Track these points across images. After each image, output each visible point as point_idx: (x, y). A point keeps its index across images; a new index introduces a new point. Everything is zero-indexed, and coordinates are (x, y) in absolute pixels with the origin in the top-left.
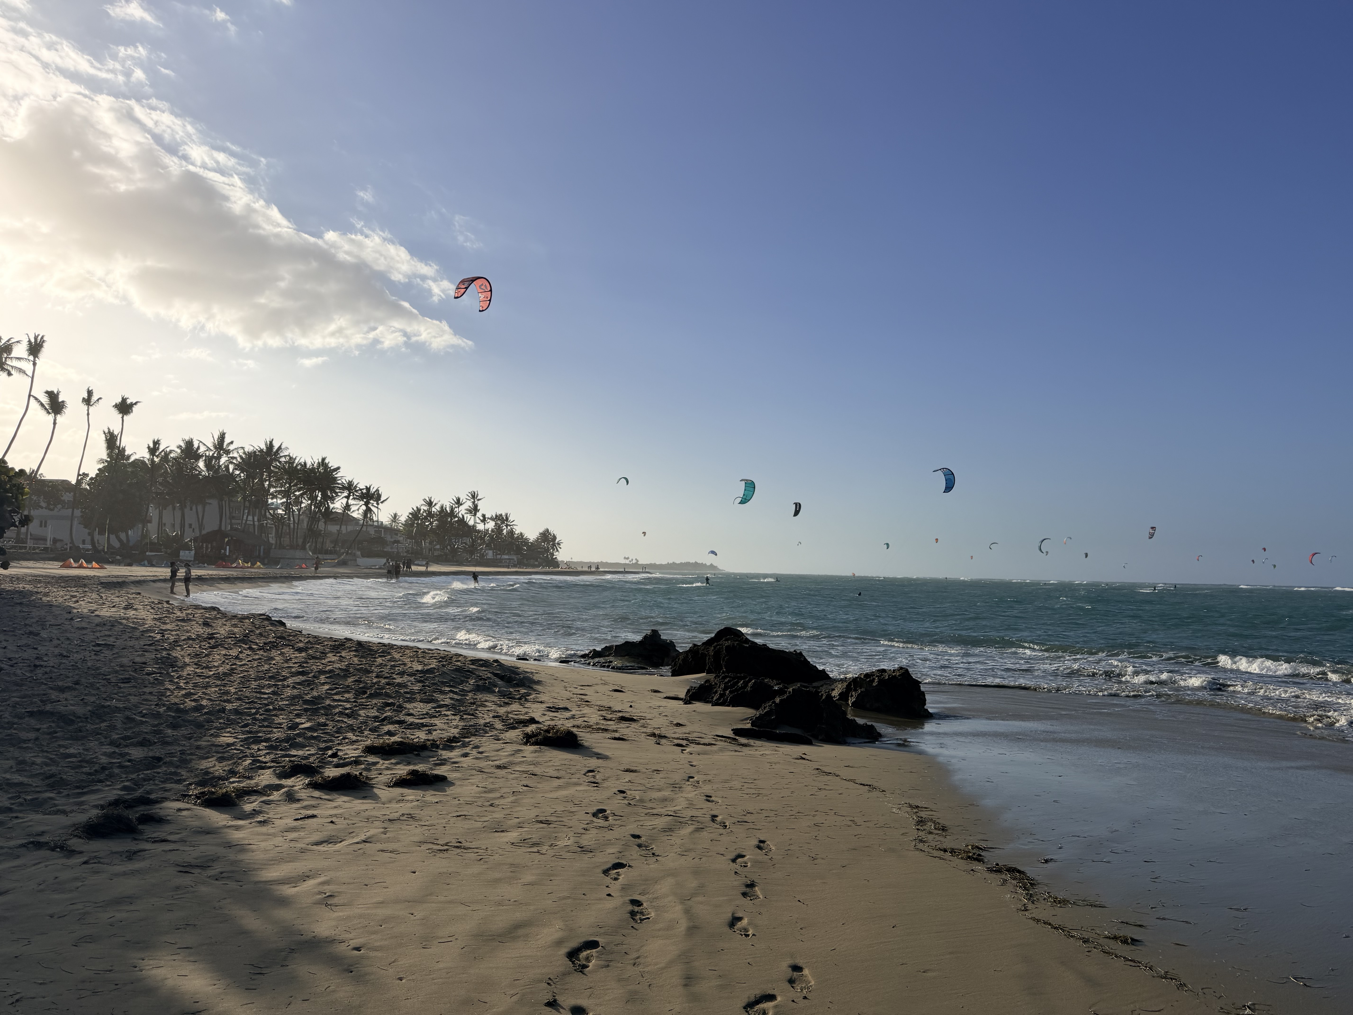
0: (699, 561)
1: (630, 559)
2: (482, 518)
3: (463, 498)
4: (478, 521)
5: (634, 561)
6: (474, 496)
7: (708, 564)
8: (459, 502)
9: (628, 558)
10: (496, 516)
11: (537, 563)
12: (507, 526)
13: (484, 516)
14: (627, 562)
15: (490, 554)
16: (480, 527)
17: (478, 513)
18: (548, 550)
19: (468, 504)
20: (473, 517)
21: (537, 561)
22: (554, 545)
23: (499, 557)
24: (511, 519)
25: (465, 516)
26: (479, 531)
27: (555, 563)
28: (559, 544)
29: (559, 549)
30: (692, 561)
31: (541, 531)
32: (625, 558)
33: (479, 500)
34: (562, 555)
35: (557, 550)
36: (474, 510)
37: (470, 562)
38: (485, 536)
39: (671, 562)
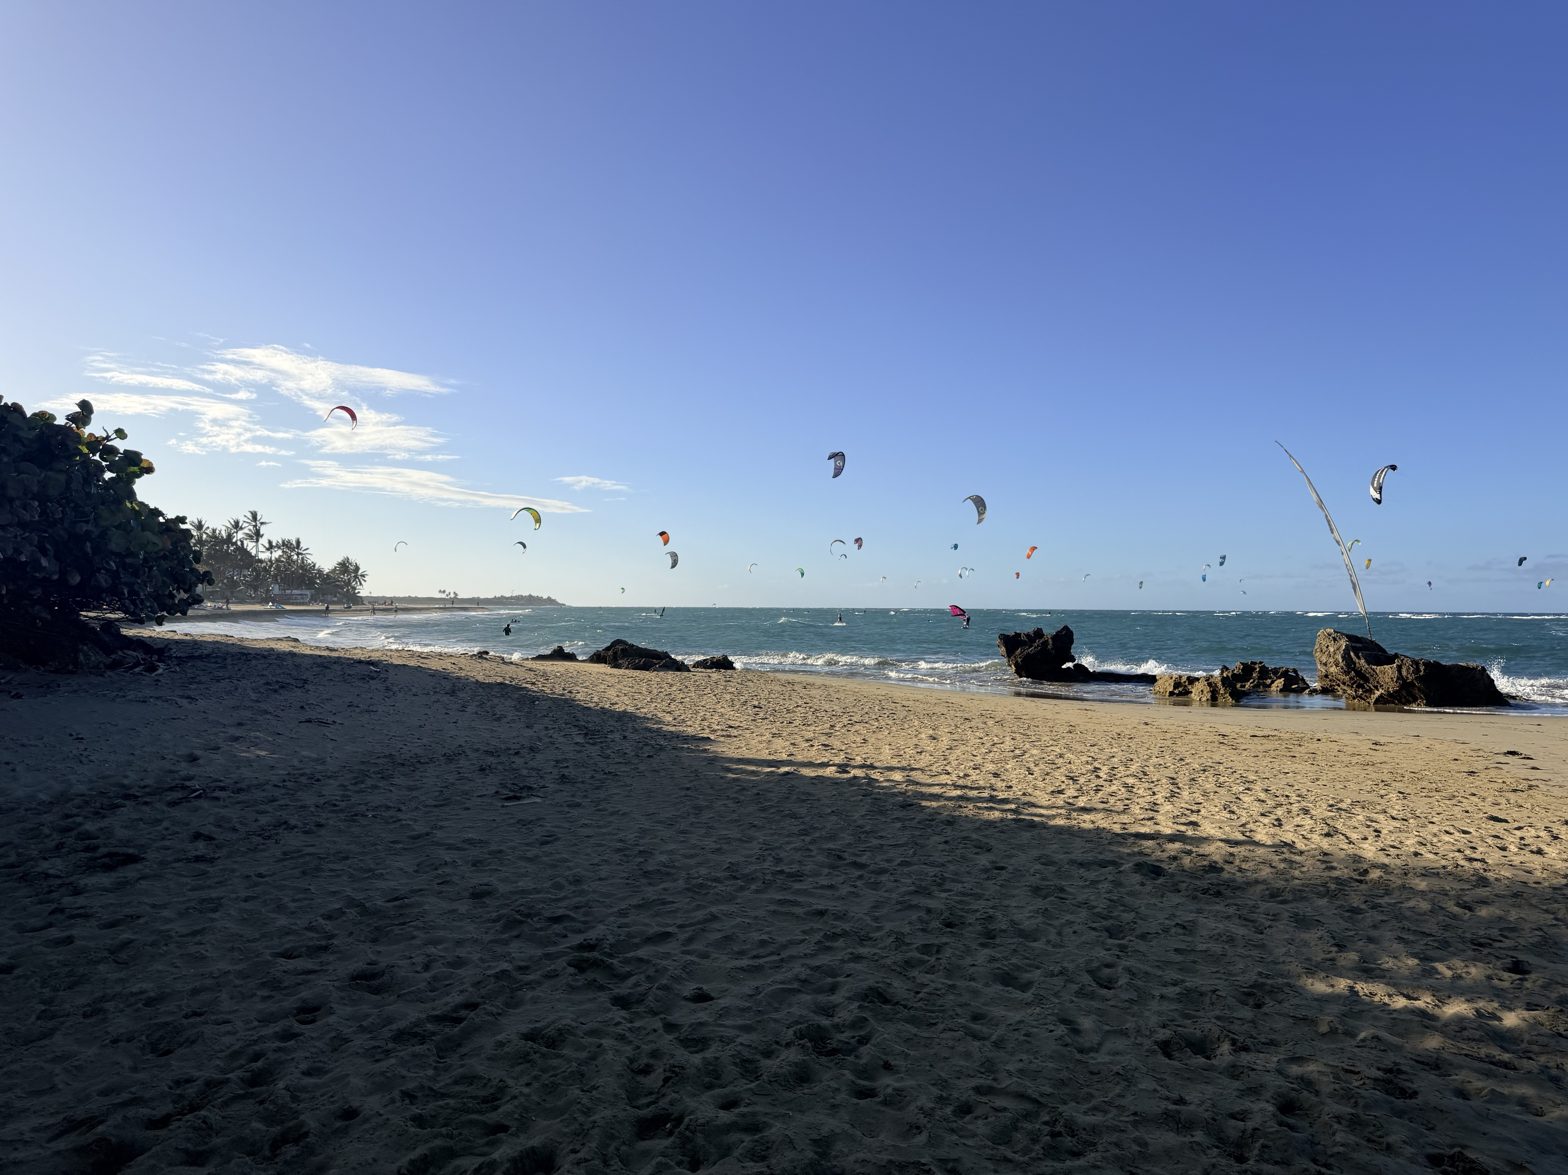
0: (534, 594)
1: (447, 592)
2: (267, 546)
3: (242, 520)
4: (261, 548)
5: (452, 596)
6: (254, 516)
7: (545, 597)
8: (237, 526)
9: (444, 592)
10: (283, 542)
11: (335, 599)
12: (298, 554)
13: (270, 542)
14: (443, 596)
15: (275, 589)
16: (264, 556)
17: (260, 539)
18: (348, 583)
19: (248, 529)
20: (254, 544)
21: (335, 596)
22: (356, 577)
23: (288, 592)
24: (303, 545)
25: (245, 542)
26: (261, 561)
27: (358, 600)
28: (363, 576)
29: (363, 582)
30: (525, 593)
31: (340, 561)
32: (440, 591)
33: (262, 523)
34: (365, 590)
35: (361, 584)
36: (257, 535)
37: (253, 598)
38: (271, 567)
39: (498, 595)
